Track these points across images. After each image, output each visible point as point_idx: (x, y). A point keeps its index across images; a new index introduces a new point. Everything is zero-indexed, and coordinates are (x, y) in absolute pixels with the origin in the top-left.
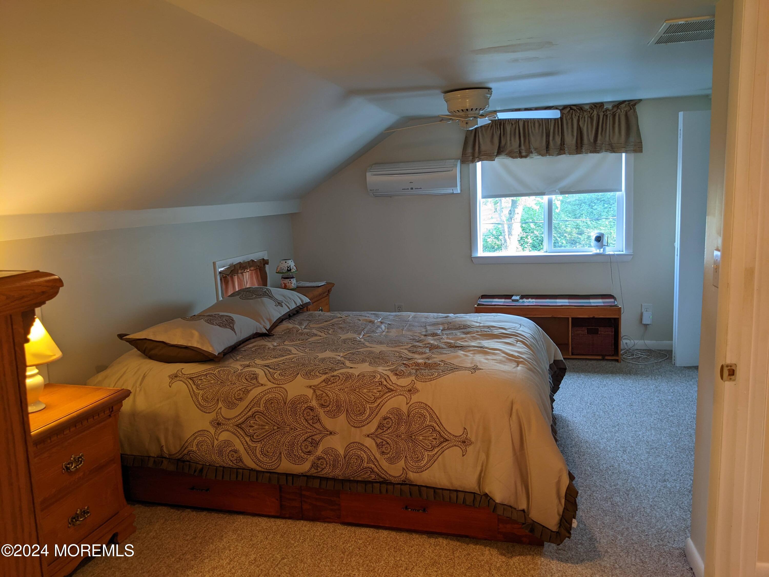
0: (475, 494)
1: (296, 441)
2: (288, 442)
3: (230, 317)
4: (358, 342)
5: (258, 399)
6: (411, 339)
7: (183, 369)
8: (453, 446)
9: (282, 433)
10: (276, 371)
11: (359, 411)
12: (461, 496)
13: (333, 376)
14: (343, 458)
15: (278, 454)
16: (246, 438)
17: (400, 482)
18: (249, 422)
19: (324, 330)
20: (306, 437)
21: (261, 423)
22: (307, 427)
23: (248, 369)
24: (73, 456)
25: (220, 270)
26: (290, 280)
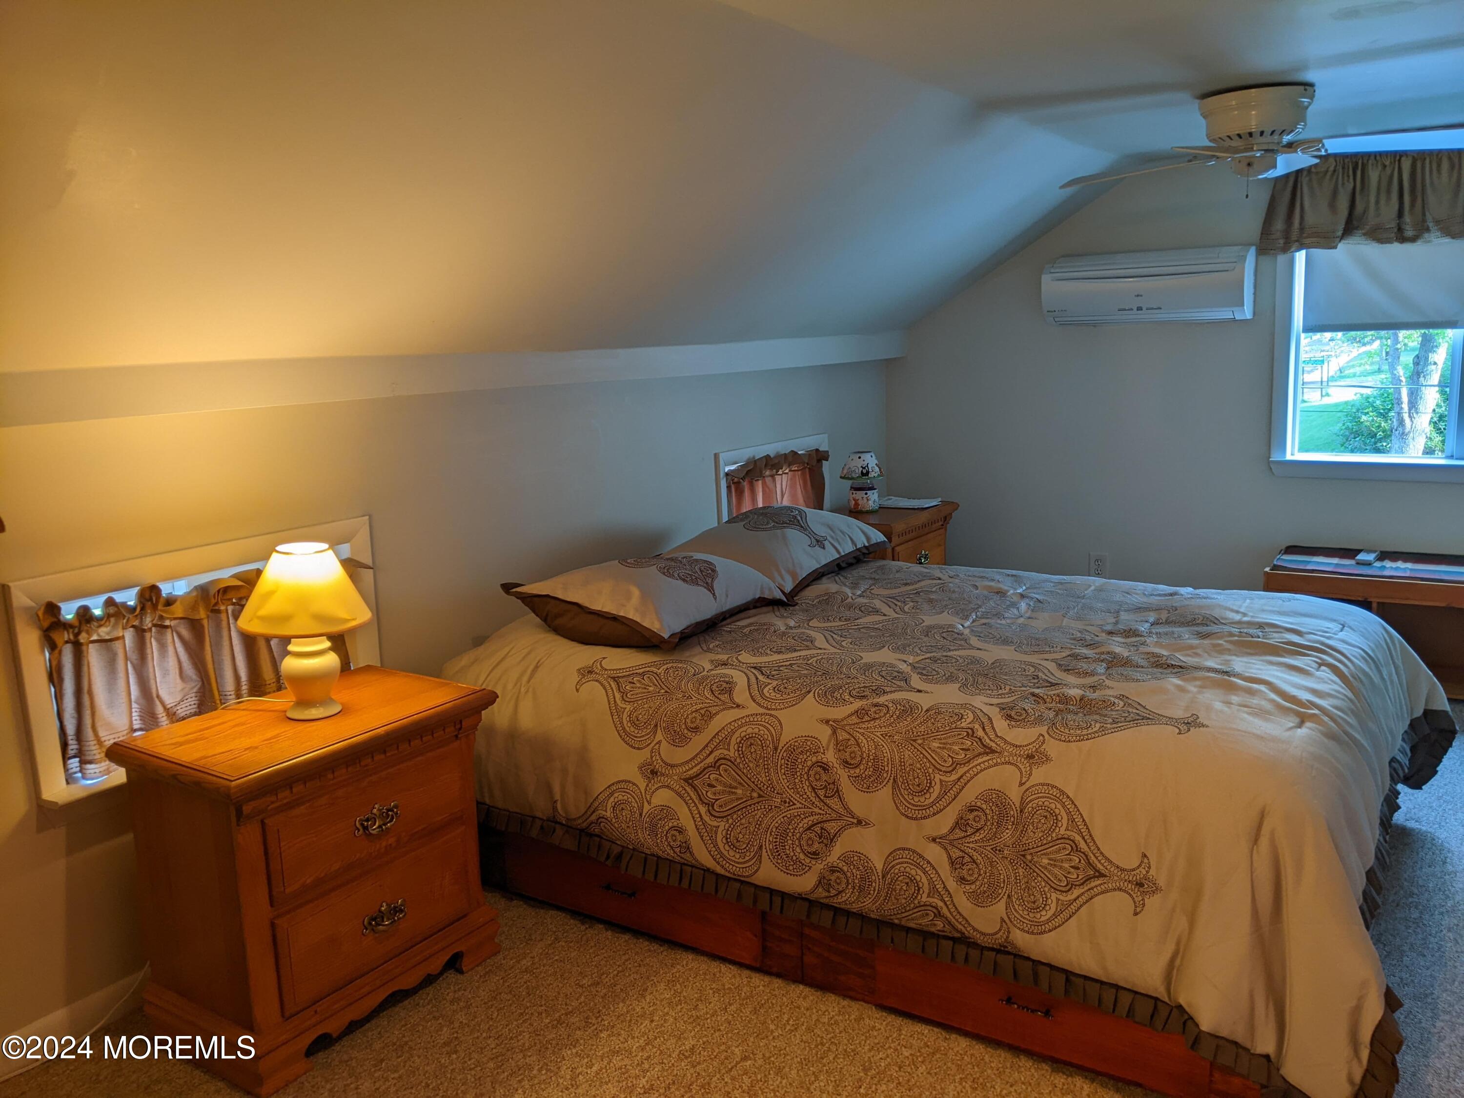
0: (1159, 1004)
1: (790, 827)
2: (777, 828)
3: (711, 563)
4: (956, 636)
5: (726, 733)
6: (1074, 639)
7: (604, 658)
8: (1115, 890)
9: (767, 807)
10: (770, 681)
11: (918, 785)
12: (1125, 1000)
13: (876, 705)
14: (880, 877)
15: (756, 848)
16: (700, 807)
17: (995, 946)
18: (707, 776)
19: (897, 603)
20: (810, 823)
21: (729, 781)
22: (814, 803)
23: (723, 671)
24: (376, 806)
25: (726, 470)
26: (866, 494)
